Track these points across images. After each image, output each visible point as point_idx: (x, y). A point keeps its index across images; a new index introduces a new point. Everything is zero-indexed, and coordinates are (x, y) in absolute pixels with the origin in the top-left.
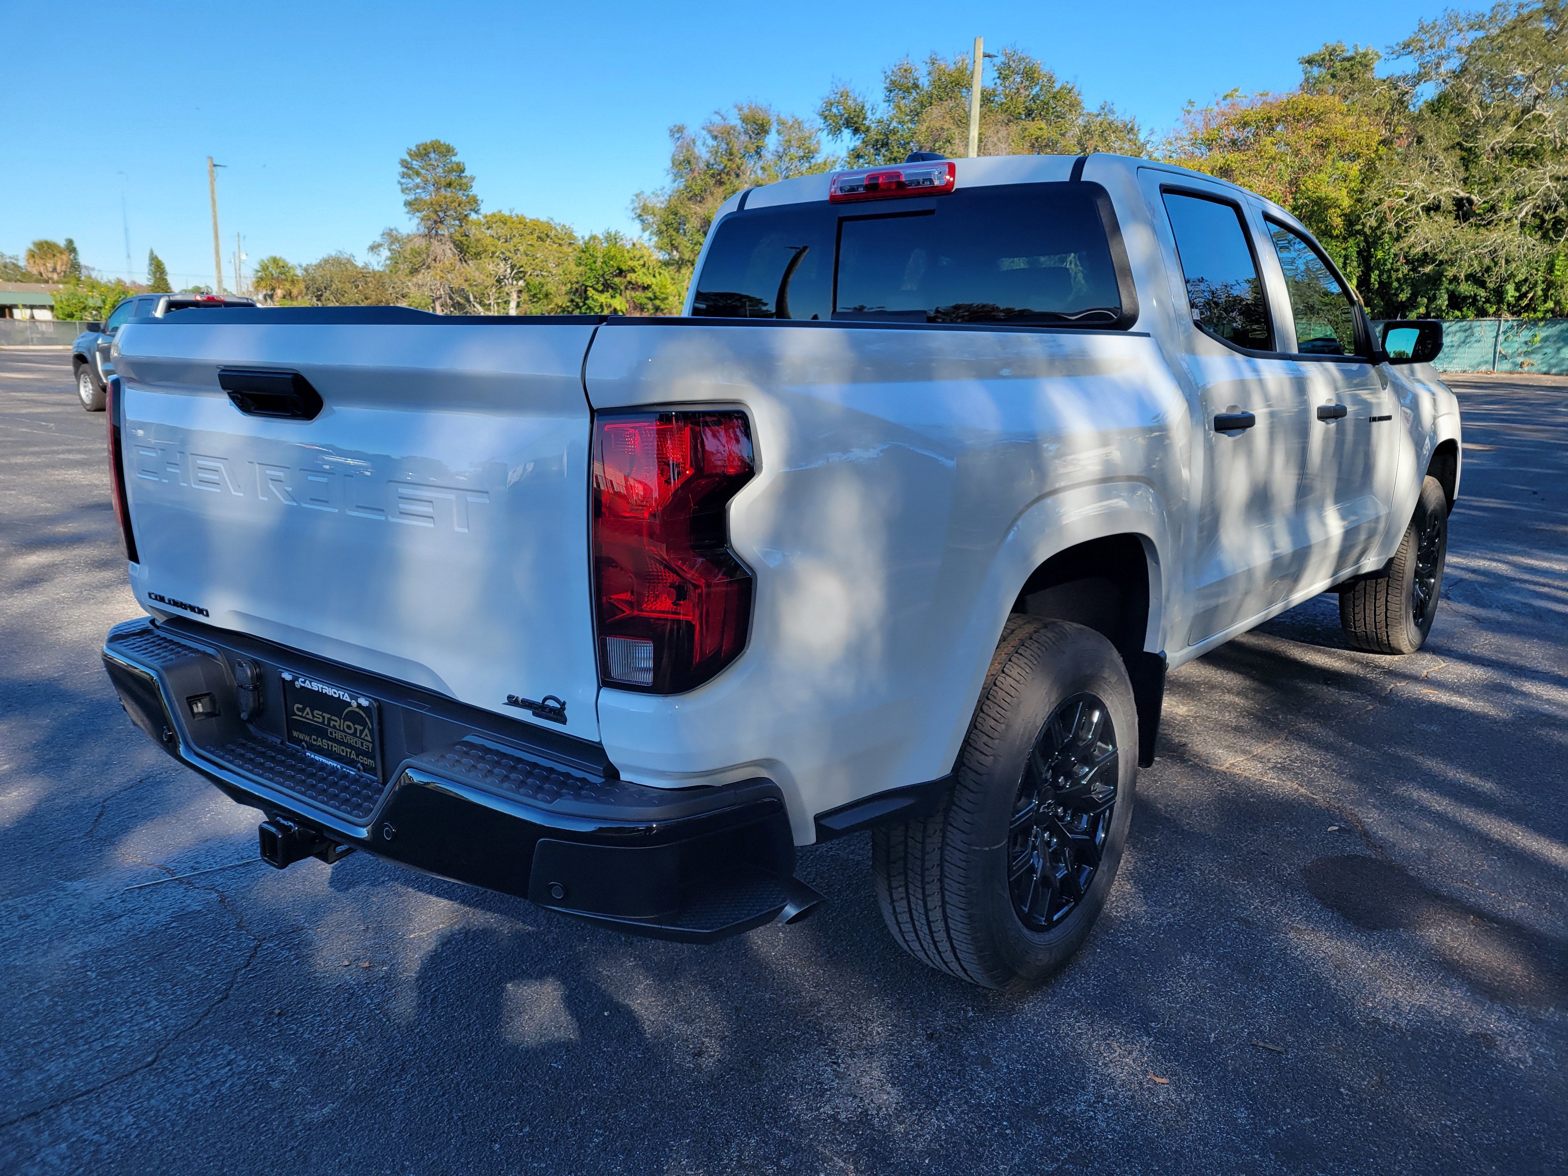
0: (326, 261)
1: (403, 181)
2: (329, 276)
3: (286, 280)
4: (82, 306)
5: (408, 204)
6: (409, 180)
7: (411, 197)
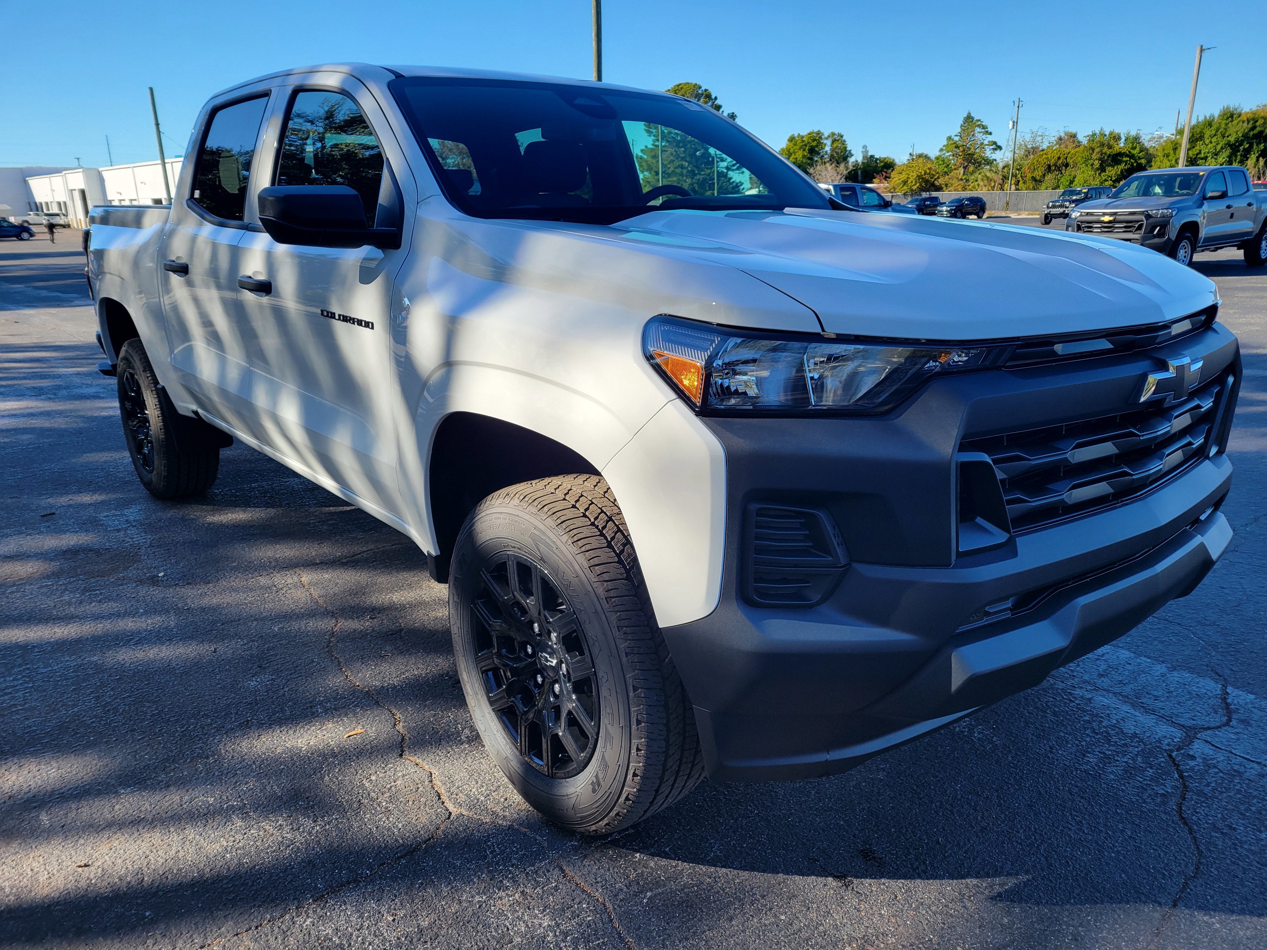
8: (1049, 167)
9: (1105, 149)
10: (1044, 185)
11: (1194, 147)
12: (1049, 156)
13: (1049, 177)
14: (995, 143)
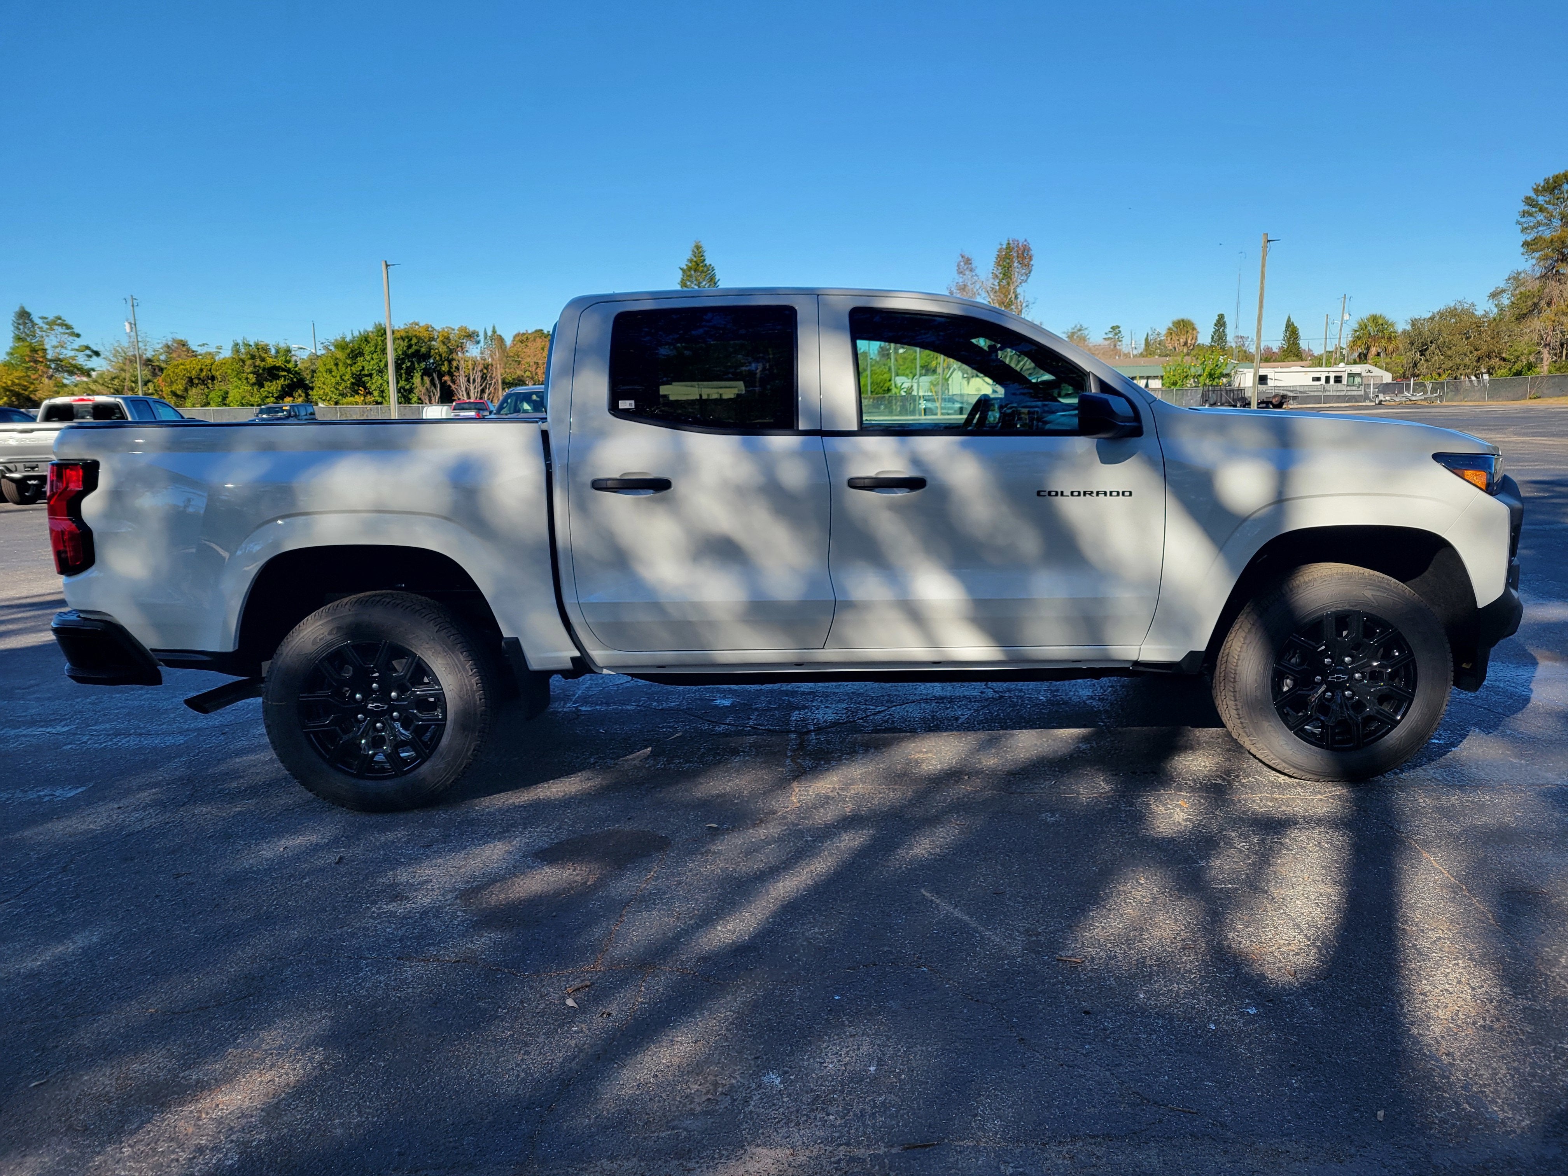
0: (1441, 314)
1: (1524, 220)
2: (1437, 329)
3: (1383, 338)
4: (1185, 375)
5: (1526, 244)
6: (1532, 219)
7: (1529, 238)
8: (191, 380)
9: (258, 362)
10: (189, 402)
11: (355, 363)
12: (188, 367)
13: (193, 391)
14: (88, 348)
